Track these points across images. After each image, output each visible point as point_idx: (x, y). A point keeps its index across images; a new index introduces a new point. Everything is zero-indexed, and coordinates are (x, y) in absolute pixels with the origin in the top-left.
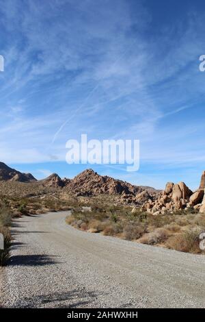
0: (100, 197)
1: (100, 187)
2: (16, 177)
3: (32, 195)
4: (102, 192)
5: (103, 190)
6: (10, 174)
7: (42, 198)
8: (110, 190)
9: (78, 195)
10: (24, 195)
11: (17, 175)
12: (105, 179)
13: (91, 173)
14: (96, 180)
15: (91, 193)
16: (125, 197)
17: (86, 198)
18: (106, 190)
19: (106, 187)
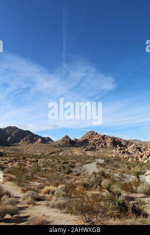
0: (101, 150)
1: (100, 143)
2: (40, 140)
3: (53, 153)
4: (102, 147)
5: (103, 145)
6: (35, 139)
7: (60, 154)
8: (108, 145)
9: (86, 151)
10: (48, 153)
11: (40, 139)
12: (103, 137)
13: (93, 133)
14: (97, 139)
15: (95, 148)
16: (120, 150)
17: (92, 152)
18: (105, 145)
19: (105, 143)
